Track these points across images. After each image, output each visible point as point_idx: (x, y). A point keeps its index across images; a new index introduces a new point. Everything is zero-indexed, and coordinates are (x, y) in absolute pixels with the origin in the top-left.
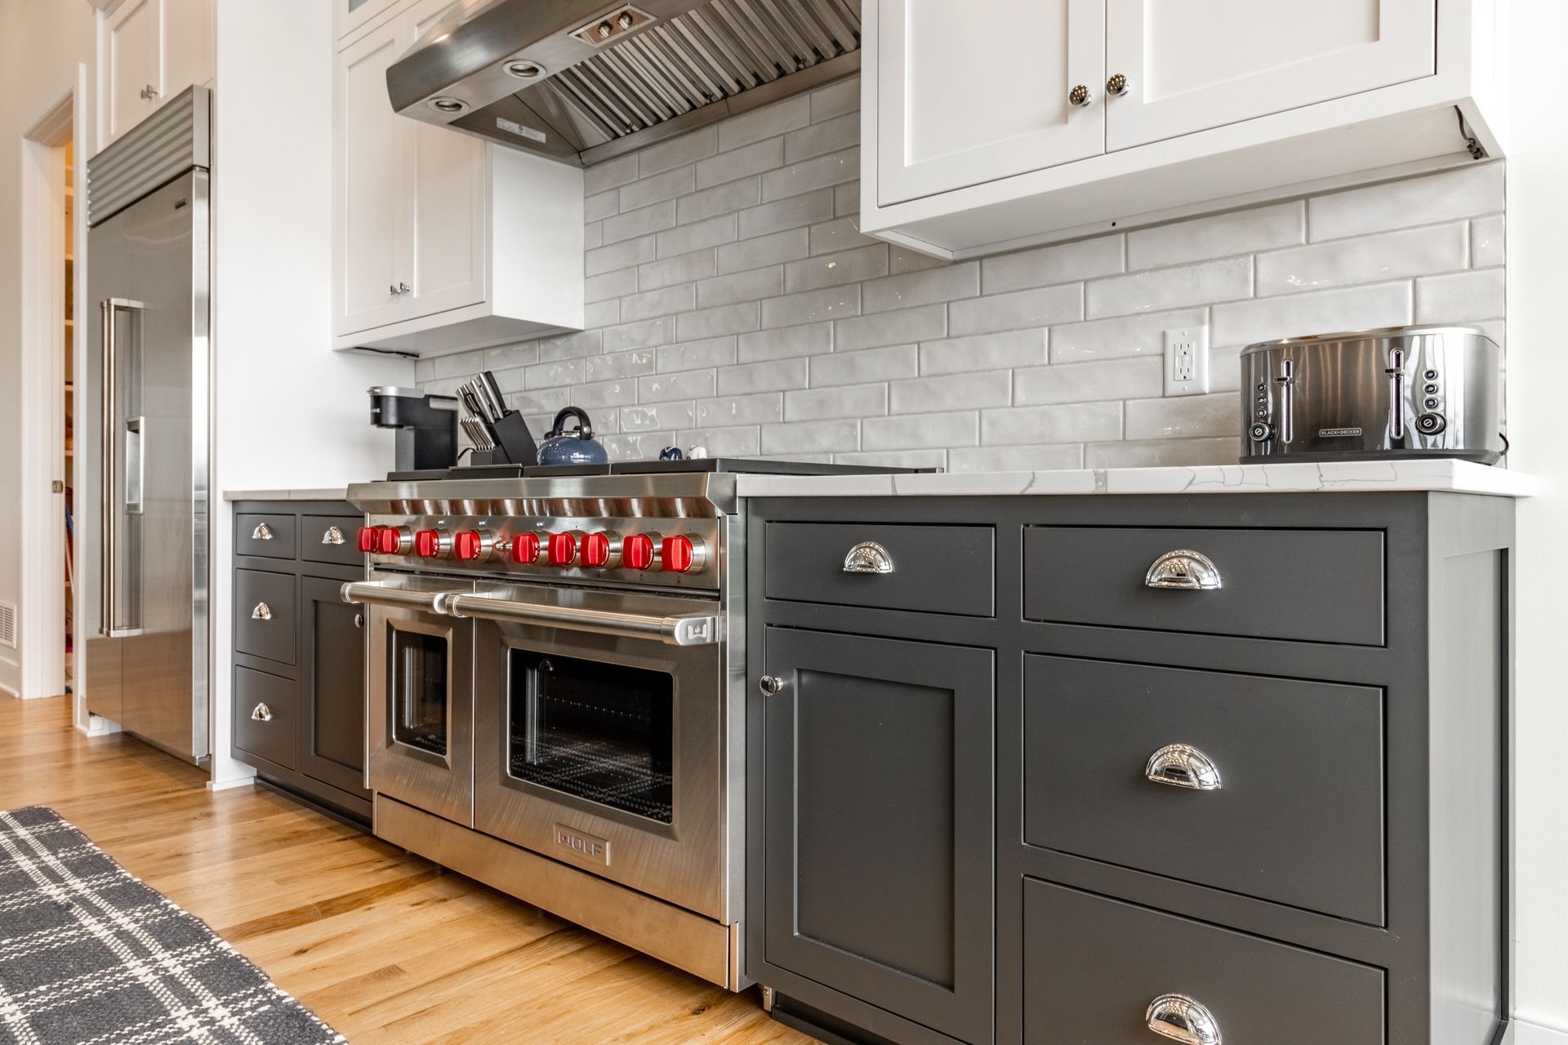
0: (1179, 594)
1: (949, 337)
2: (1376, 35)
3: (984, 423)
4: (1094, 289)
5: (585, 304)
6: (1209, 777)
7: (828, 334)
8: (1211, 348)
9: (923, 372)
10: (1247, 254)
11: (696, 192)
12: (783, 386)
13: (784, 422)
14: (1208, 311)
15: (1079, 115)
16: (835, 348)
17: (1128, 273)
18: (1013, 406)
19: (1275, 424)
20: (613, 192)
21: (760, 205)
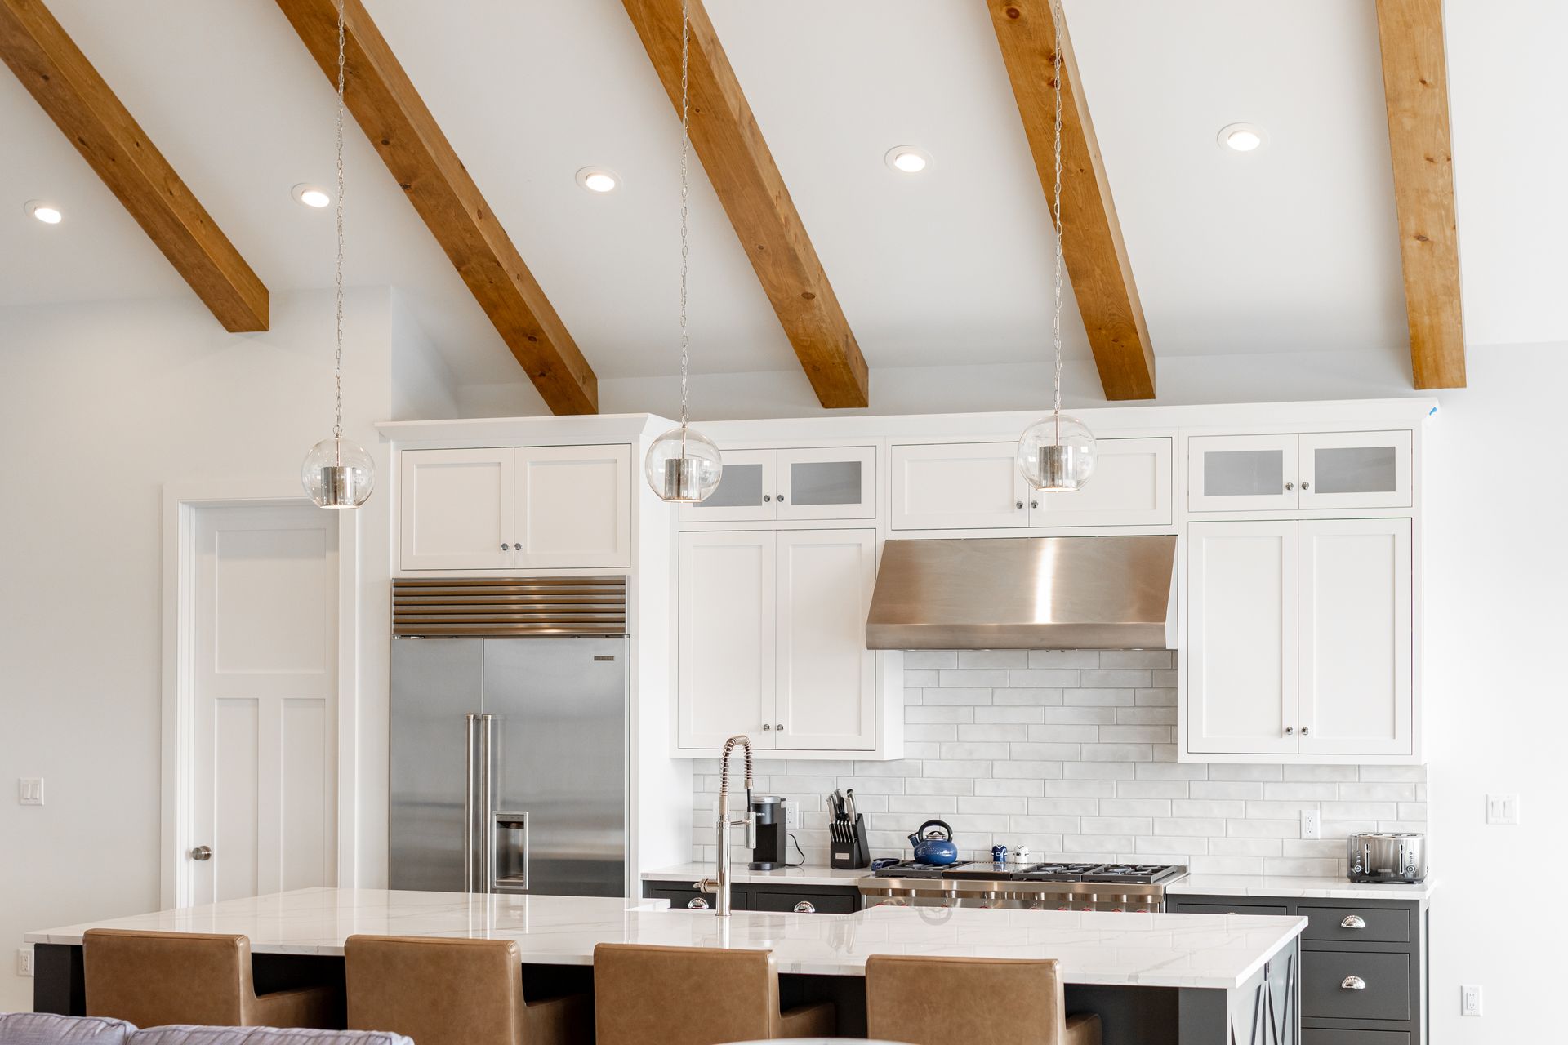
0: (1350, 930)
1: (1189, 798)
2: (1394, 738)
3: (1210, 843)
4: (1267, 786)
5: (905, 742)
6: (1360, 984)
7: (1113, 788)
8: (1321, 820)
9: (1174, 816)
10: (1335, 782)
11: (1009, 687)
12: (1081, 814)
13: (1081, 834)
14: (1318, 804)
15: (1286, 736)
16: (1117, 796)
17: (1284, 781)
18: (1226, 836)
19: (1363, 865)
20: (934, 672)
21: (1063, 706)
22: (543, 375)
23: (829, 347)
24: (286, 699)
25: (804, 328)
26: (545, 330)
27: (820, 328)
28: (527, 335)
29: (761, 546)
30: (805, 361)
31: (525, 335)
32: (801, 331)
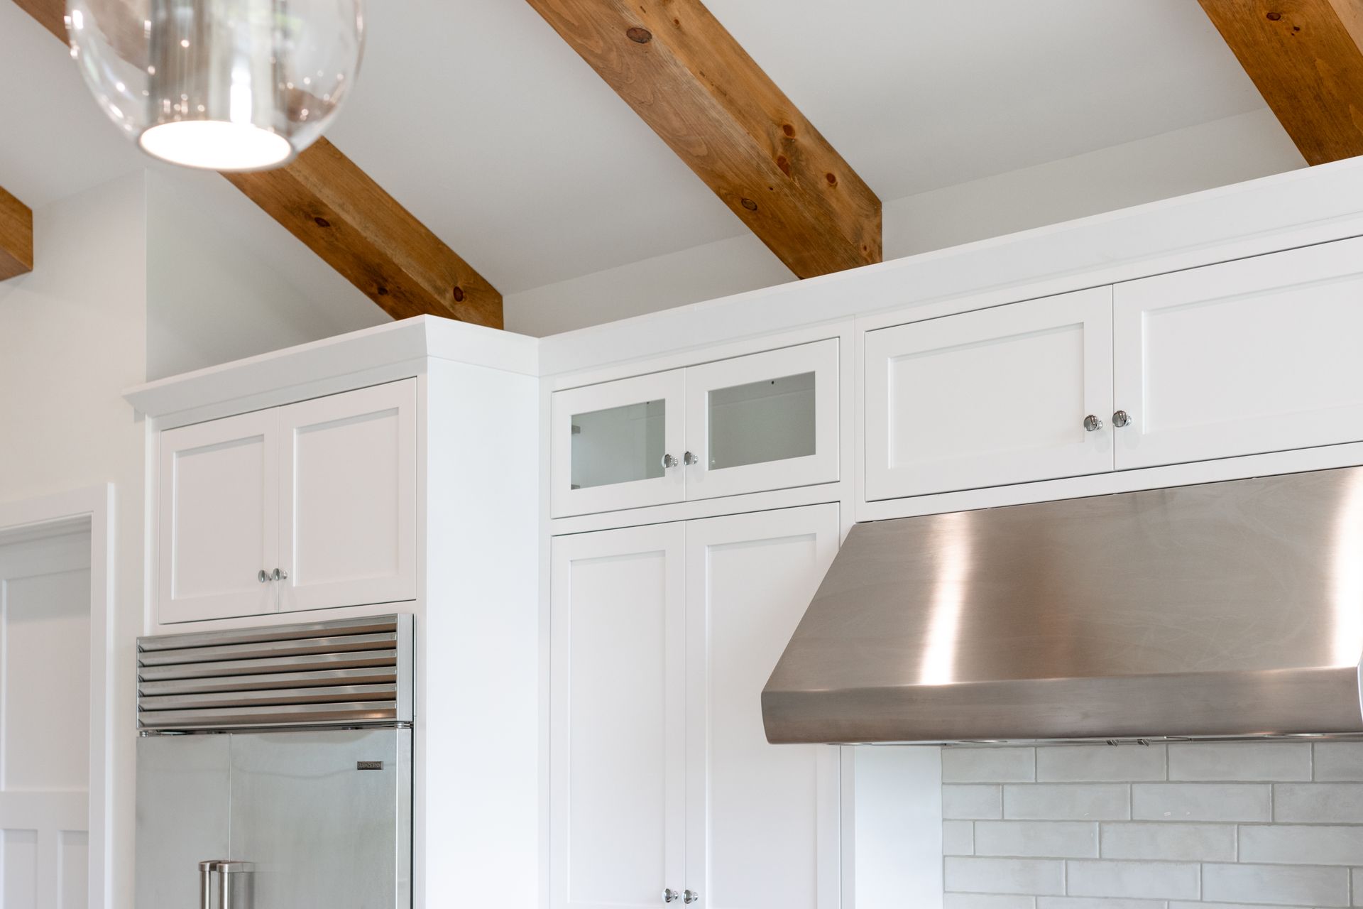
11: (1133, 821)
21: (1238, 863)
22: (382, 291)
23: (741, 150)
24: (66, 832)
25: (677, 114)
26: (325, 201)
27: (702, 110)
28: (310, 216)
29: (663, 553)
30: (723, 191)
31: (308, 216)
32: (676, 123)
